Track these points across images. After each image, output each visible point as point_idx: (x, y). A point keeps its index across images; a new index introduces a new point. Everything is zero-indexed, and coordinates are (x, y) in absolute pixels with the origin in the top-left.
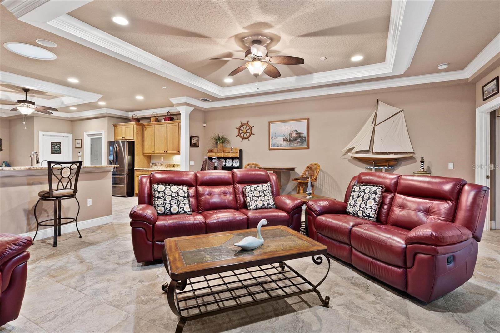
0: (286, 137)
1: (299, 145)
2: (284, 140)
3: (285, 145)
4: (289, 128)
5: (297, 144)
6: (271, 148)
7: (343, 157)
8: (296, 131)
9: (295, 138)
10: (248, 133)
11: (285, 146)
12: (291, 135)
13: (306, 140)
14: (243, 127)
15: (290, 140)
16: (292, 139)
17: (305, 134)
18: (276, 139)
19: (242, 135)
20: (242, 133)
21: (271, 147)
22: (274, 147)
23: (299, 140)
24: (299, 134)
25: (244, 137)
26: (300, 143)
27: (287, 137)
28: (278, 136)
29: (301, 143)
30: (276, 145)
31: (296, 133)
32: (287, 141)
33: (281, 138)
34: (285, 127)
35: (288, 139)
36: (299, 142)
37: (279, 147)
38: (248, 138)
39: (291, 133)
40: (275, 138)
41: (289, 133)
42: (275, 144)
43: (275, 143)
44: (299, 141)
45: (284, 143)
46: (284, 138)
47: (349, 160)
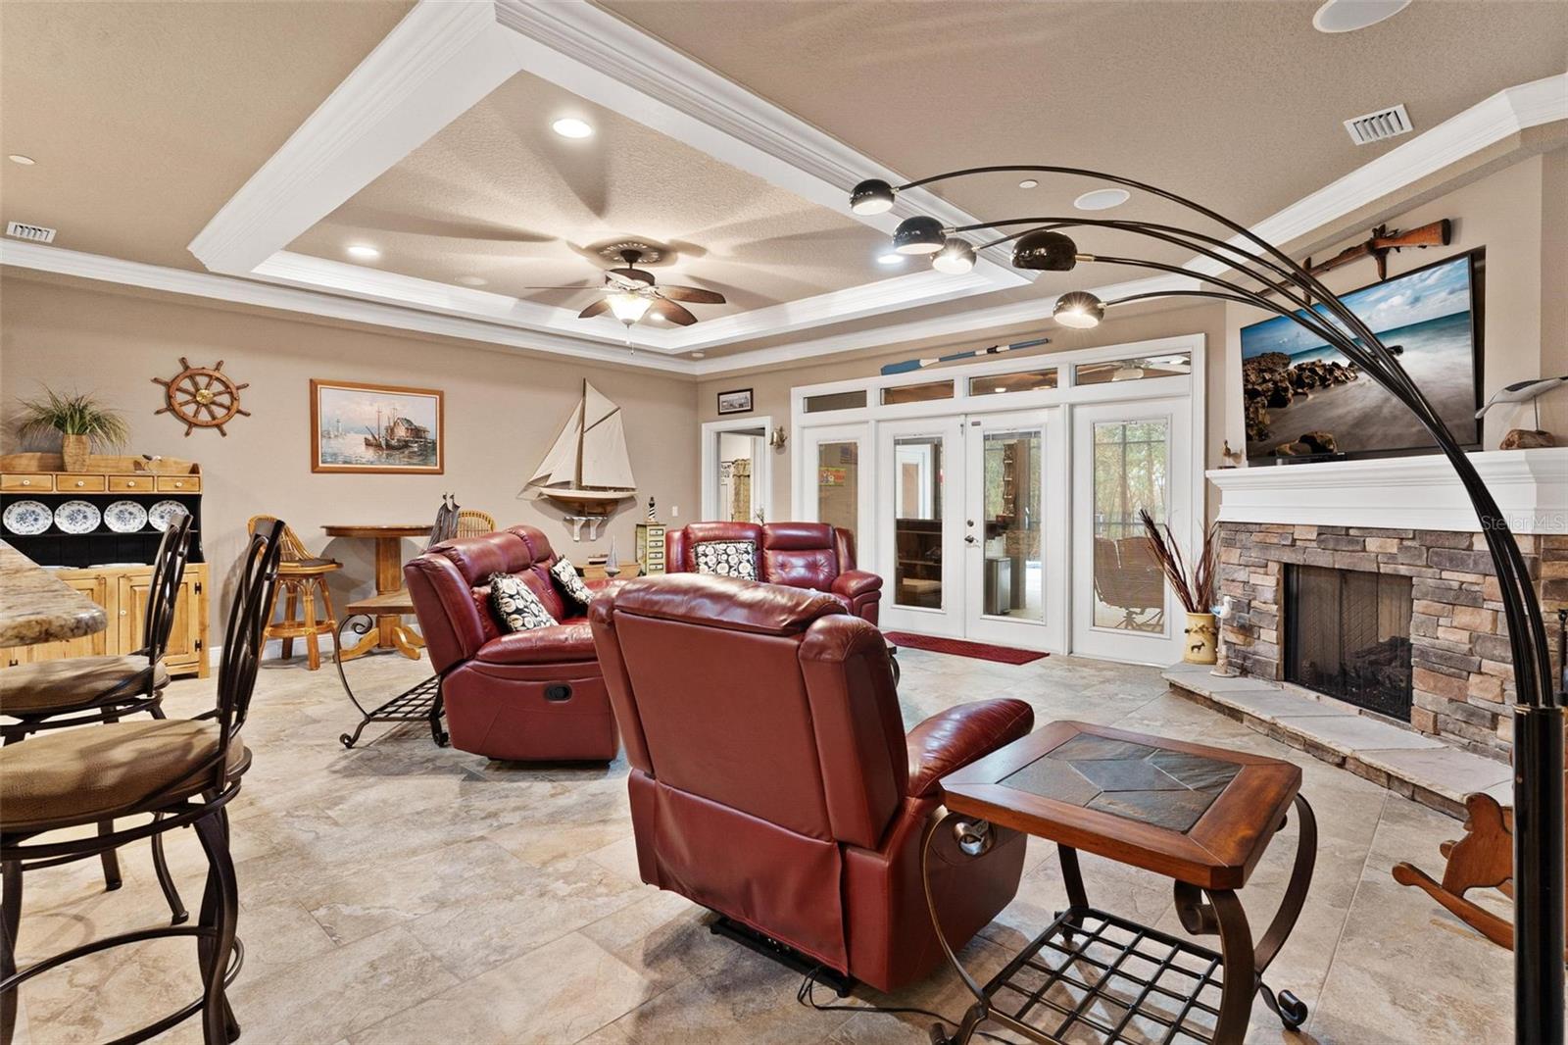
0: (374, 437)
1: (415, 461)
2: (368, 444)
3: (372, 459)
4: (387, 412)
5: (410, 458)
6: (321, 465)
7: (521, 496)
8: (408, 421)
9: (405, 441)
10: (221, 405)
11: (372, 463)
12: (391, 430)
13: (435, 449)
14: (194, 383)
15: (389, 447)
16: (394, 443)
17: (432, 434)
18: (340, 440)
20: (187, 402)
21: (323, 462)
22: (331, 462)
23: (415, 447)
24: (417, 432)
26: (419, 455)
27: (377, 437)
28: (347, 431)
29: (421, 458)
30: (341, 458)
31: (407, 429)
32: (378, 446)
33: (361, 439)
34: (371, 405)
35: (383, 443)
36: (415, 452)
37: (350, 463)
39: (392, 424)
40: (336, 436)
41: (385, 424)
42: (335, 454)
43: (336, 451)
44: (416, 449)
45: (369, 455)
46: (370, 437)
47: (533, 503)
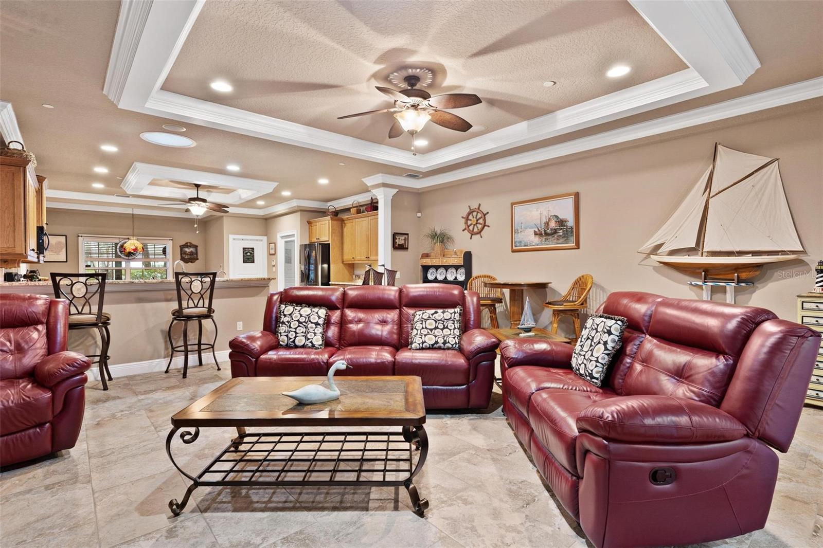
0: (538, 229)
1: (560, 241)
2: (536, 234)
3: (538, 243)
4: (545, 213)
5: (558, 240)
6: (514, 248)
7: (642, 263)
8: (556, 217)
9: (555, 229)
10: (480, 224)
11: (538, 245)
12: (547, 224)
13: (572, 232)
14: (472, 215)
15: (546, 234)
16: (549, 231)
17: (571, 223)
18: (523, 233)
19: (471, 228)
20: (471, 225)
21: (515, 246)
22: (519, 246)
23: (561, 233)
24: (561, 223)
25: (475, 231)
26: (563, 237)
27: (540, 229)
28: (526, 228)
29: (564, 239)
30: (523, 243)
31: (556, 221)
32: (541, 234)
33: (531, 232)
34: (537, 211)
35: (543, 232)
36: (561, 236)
37: (527, 246)
38: (480, 232)
39: (547, 220)
40: (521, 231)
41: (544, 220)
42: (521, 242)
43: (521, 240)
44: (561, 234)
45: (535, 240)
46: (537, 230)
47: (655, 268)
